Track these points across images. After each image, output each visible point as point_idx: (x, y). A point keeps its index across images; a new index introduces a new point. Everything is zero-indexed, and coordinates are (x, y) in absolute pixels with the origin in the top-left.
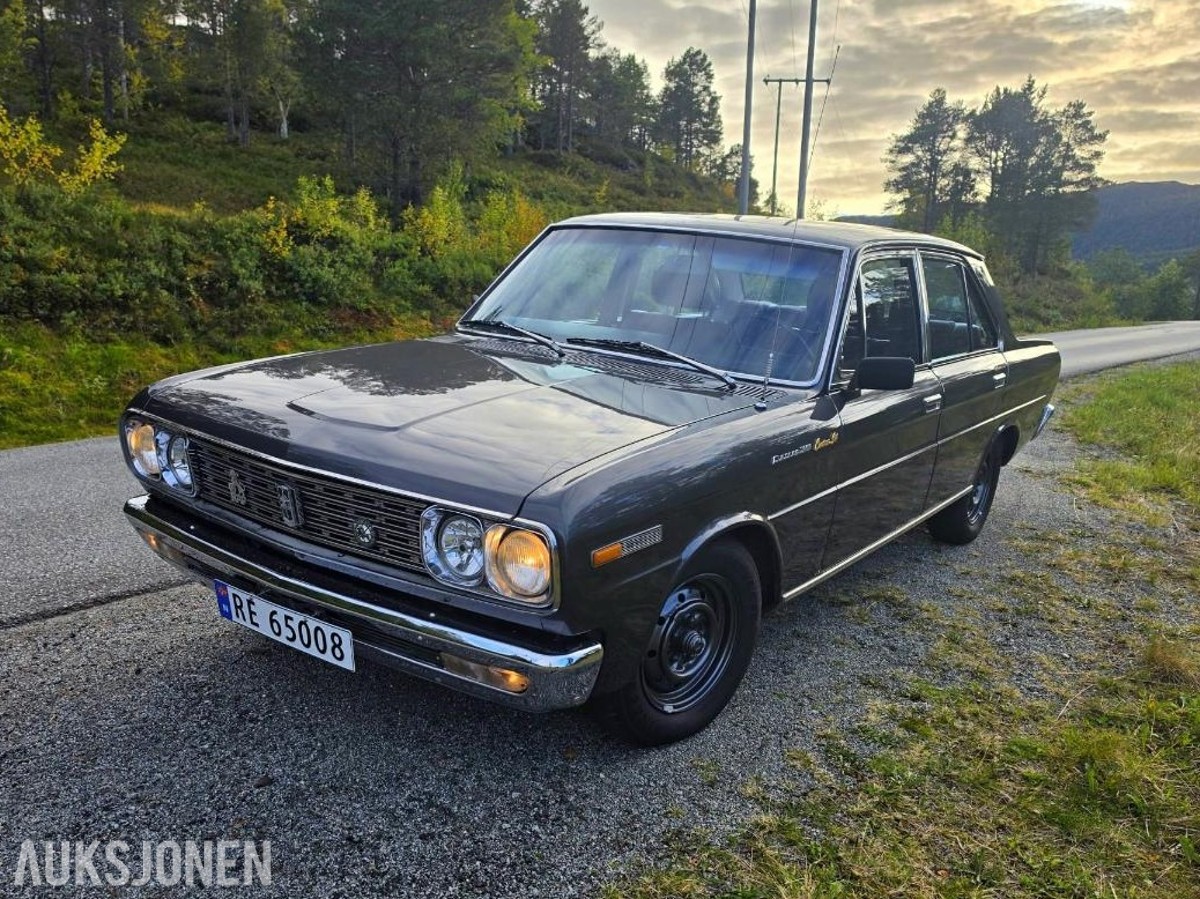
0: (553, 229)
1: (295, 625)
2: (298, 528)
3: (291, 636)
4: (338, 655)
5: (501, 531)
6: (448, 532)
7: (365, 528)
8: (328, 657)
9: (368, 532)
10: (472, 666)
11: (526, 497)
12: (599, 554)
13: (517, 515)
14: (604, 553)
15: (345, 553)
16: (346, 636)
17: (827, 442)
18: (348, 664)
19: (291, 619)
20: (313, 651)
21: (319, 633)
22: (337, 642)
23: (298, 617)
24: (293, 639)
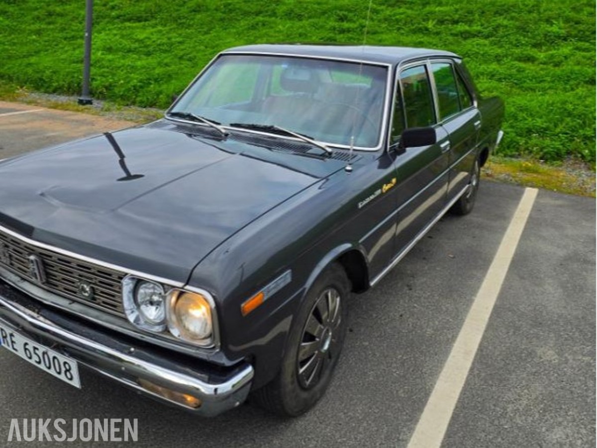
0: (221, 55)
1: (40, 353)
2: (43, 283)
3: (38, 360)
4: (69, 376)
5: (176, 293)
6: (141, 291)
7: (85, 286)
8: (62, 377)
9: (88, 289)
10: (160, 389)
11: (192, 271)
12: (246, 306)
13: (187, 284)
14: (249, 305)
15: (74, 301)
16: (73, 364)
17: (389, 186)
18: (76, 383)
19: (37, 349)
20: (52, 372)
21: (56, 361)
22: (68, 368)
23: (42, 348)
24: (39, 363)
